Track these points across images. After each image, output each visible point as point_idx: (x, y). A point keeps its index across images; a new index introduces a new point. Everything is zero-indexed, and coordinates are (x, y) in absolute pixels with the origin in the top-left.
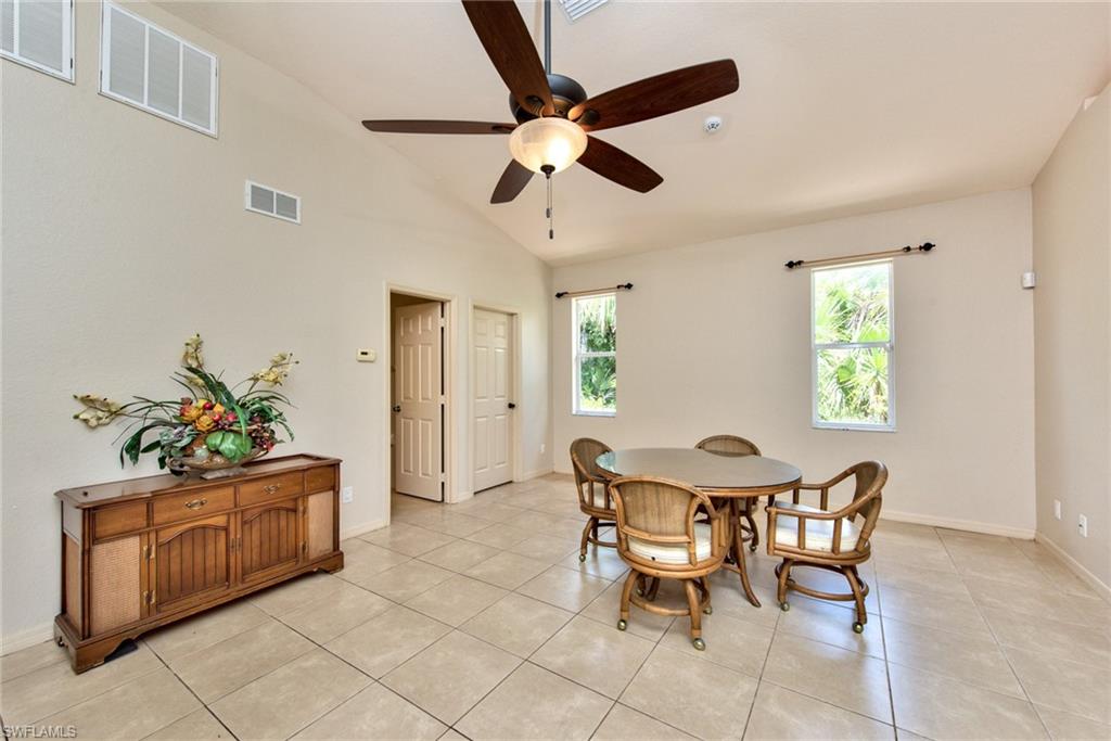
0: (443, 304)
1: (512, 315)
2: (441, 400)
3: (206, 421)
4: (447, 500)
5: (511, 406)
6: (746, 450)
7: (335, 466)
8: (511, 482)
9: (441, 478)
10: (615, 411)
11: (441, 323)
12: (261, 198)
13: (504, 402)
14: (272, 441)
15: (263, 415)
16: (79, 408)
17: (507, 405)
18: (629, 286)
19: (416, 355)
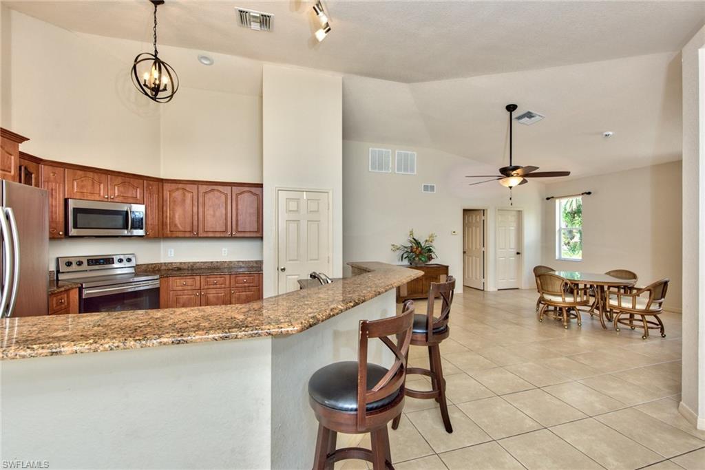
0: (484, 210)
1: (519, 211)
2: (483, 249)
3: (418, 252)
4: (485, 289)
5: (518, 253)
6: (631, 276)
7: (447, 267)
8: (517, 289)
9: (483, 280)
10: (580, 258)
11: (483, 218)
12: (426, 188)
13: (514, 252)
14: (432, 258)
15: (430, 251)
16: (392, 247)
17: (516, 252)
18: (589, 193)
19: (472, 231)
